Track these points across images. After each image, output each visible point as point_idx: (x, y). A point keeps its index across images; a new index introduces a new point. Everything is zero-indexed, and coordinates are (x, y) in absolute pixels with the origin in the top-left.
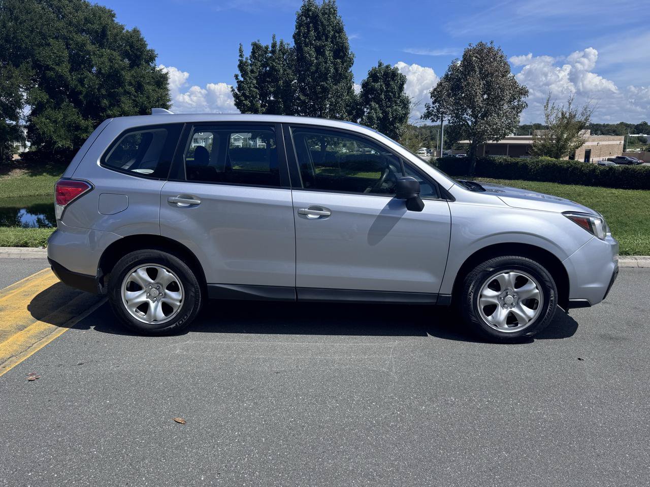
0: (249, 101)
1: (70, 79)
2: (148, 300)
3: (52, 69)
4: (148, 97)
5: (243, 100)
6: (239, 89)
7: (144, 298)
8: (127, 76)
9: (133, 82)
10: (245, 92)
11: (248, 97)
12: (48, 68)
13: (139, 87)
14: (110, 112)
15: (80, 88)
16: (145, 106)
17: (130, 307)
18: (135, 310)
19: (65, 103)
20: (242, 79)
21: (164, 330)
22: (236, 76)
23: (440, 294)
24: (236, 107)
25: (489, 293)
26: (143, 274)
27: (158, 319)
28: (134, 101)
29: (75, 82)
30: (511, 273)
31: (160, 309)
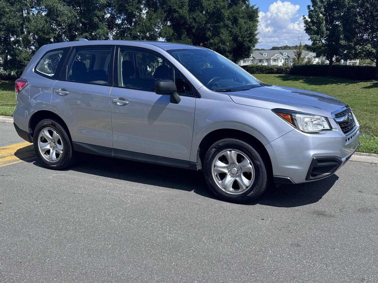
0: (316, 27)
1: (188, 18)
2: (50, 148)
3: (177, 12)
4: (240, 29)
5: (311, 26)
6: (310, 16)
7: (48, 147)
8: (226, 13)
9: (231, 17)
10: (313, 19)
11: (316, 23)
12: (175, 11)
13: (235, 21)
14: (212, 41)
15: (194, 24)
16: (237, 35)
17: (42, 151)
18: (44, 153)
19: (184, 35)
20: (313, 9)
21: (53, 166)
22: (309, 7)
23: (191, 162)
24: (305, 31)
25: (220, 164)
26: (46, 133)
27: (53, 160)
28: (230, 31)
29: (191, 20)
30: (233, 151)
31: (54, 154)
